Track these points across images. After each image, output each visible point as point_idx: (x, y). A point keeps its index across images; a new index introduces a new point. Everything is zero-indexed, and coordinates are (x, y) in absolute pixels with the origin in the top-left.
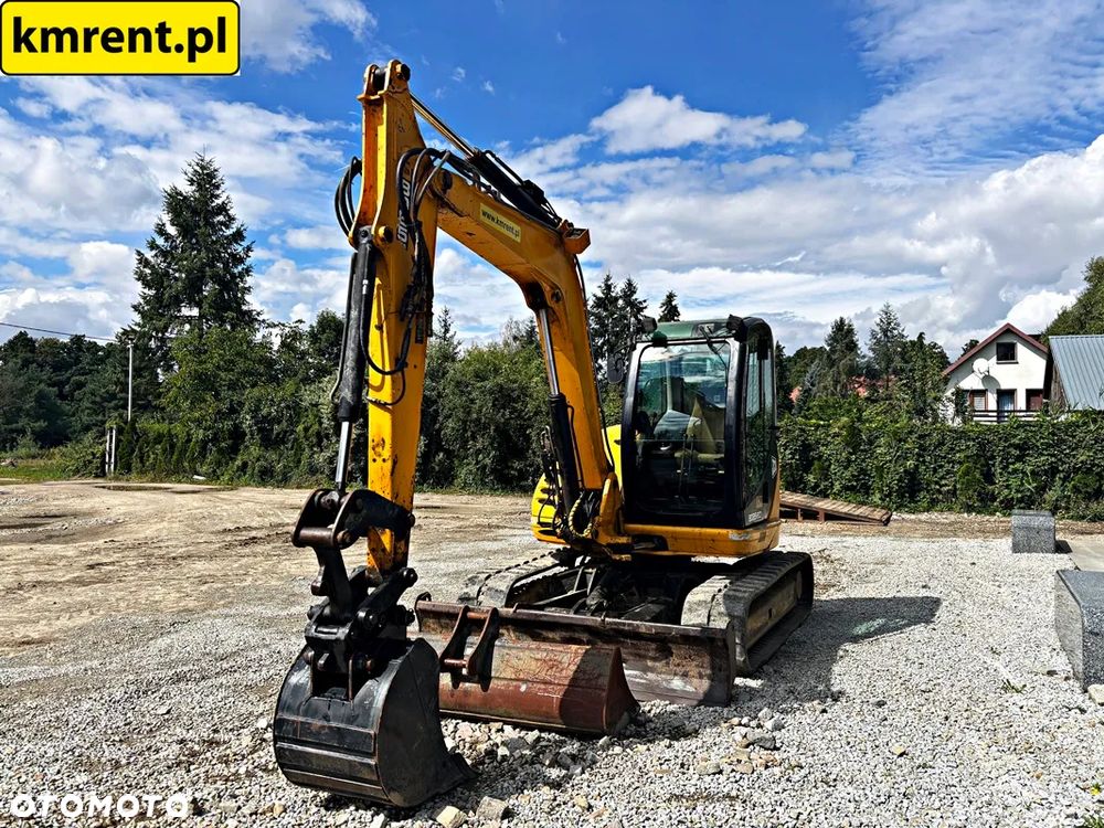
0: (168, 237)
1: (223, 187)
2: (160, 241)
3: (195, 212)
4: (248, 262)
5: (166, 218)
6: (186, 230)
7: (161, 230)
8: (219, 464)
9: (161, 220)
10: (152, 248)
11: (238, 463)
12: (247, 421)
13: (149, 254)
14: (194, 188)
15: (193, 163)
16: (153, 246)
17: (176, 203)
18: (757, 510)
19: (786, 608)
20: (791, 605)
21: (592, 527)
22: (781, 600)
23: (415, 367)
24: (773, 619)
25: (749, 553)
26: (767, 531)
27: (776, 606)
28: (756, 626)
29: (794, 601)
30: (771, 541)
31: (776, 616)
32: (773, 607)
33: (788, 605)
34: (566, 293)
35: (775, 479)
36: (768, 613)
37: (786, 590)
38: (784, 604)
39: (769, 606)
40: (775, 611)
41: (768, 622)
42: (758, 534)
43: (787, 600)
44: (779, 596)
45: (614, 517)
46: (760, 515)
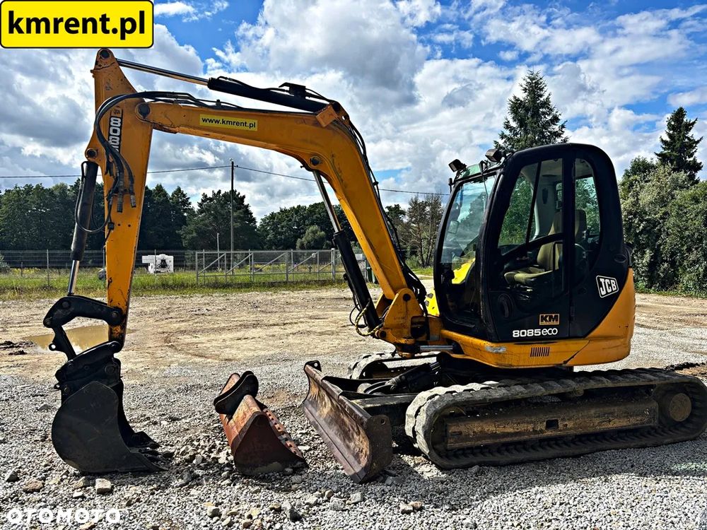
0: (511, 129)
1: (545, 90)
2: (507, 132)
3: (527, 110)
4: (564, 136)
5: (510, 118)
6: (522, 123)
7: (507, 126)
9: (507, 119)
10: (502, 138)
13: (501, 142)
14: (527, 94)
15: (526, 78)
16: (503, 136)
17: (516, 106)
18: (542, 327)
19: (615, 425)
20: (634, 424)
21: (378, 329)
22: (599, 417)
23: (129, 226)
24: (560, 431)
25: (511, 365)
26: (553, 347)
27: (576, 419)
28: (500, 430)
29: (651, 422)
30: (573, 357)
31: (571, 429)
32: (563, 420)
33: (625, 424)
34: (333, 156)
35: (612, 298)
36: (545, 424)
37: (622, 408)
38: (610, 421)
39: (551, 417)
40: (570, 424)
41: (541, 431)
42: (528, 349)
43: (620, 418)
44: (592, 412)
45: (408, 323)
46: (550, 332)
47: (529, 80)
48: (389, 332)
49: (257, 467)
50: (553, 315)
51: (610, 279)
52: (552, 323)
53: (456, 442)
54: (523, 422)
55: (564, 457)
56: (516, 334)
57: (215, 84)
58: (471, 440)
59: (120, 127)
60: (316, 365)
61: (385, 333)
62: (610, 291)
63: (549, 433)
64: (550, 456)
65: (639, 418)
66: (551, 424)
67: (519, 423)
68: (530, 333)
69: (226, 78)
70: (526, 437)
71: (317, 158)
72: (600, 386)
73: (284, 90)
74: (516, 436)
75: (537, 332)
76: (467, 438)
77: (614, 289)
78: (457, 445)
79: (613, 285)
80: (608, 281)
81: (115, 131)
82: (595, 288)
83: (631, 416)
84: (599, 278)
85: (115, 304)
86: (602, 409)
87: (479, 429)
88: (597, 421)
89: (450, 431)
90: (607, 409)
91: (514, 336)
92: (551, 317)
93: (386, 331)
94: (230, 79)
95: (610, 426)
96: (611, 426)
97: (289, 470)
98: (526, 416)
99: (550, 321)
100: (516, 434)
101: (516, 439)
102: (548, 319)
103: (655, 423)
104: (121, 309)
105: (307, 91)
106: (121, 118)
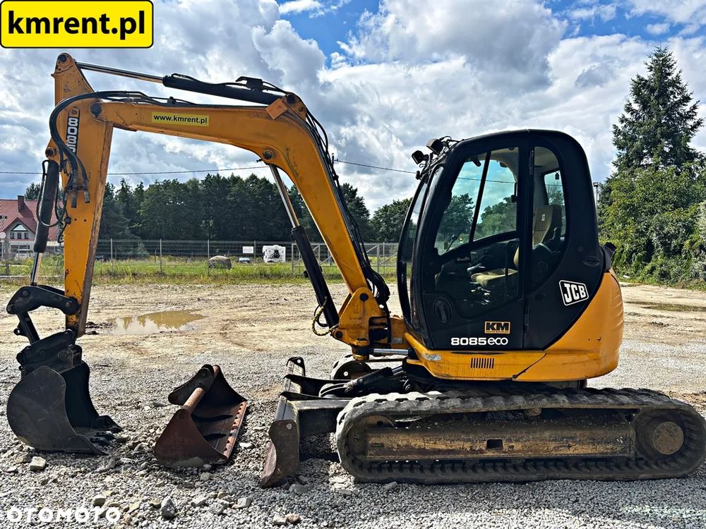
0: (633, 112)
1: (675, 66)
2: (628, 116)
3: (652, 90)
4: (697, 117)
5: (632, 100)
6: (645, 105)
7: (629, 109)
8: (637, 267)
9: (628, 101)
10: (622, 122)
11: (648, 267)
12: (654, 238)
13: (620, 126)
14: (652, 72)
15: (652, 55)
17: (640, 87)
18: (488, 336)
19: (576, 452)
20: (603, 453)
21: (335, 328)
22: (556, 440)
23: (85, 221)
24: (504, 452)
25: (448, 376)
26: (498, 359)
27: (525, 441)
28: (429, 446)
29: (625, 452)
30: (524, 371)
31: (519, 451)
32: (510, 440)
33: (590, 452)
34: (287, 149)
35: (580, 307)
36: (485, 443)
37: (587, 433)
38: (569, 446)
39: (495, 437)
40: (517, 445)
41: (481, 451)
42: (467, 359)
43: (583, 444)
44: (547, 434)
45: (366, 324)
46: (498, 341)
47: (655, 58)
48: (345, 333)
49: (178, 460)
50: (503, 323)
51: (577, 285)
52: (500, 332)
53: (377, 454)
54: (458, 440)
55: (504, 482)
56: (455, 341)
57: (169, 82)
58: (394, 453)
59: (77, 127)
60: (299, 361)
61: (342, 333)
62: (578, 298)
63: (490, 454)
64: (488, 480)
65: (609, 446)
66: (492, 445)
67: (453, 440)
68: (473, 341)
69: (180, 75)
70: (461, 456)
71: (269, 152)
72: (554, 405)
73: (241, 85)
74: (449, 454)
75: (482, 341)
76: (390, 451)
77: (582, 296)
78: (378, 458)
79: (581, 292)
80: (575, 286)
81: (72, 131)
82: (557, 295)
83: (598, 443)
84: (562, 283)
85: (70, 294)
86: (559, 432)
87: (405, 443)
88: (552, 445)
89: (370, 442)
90: (566, 433)
91: (452, 344)
92: (499, 326)
93: (343, 331)
94: (183, 76)
95: (569, 452)
96: (571, 452)
97: (207, 466)
98: (463, 432)
99: (498, 329)
100: (449, 452)
101: (449, 457)
102: (495, 326)
103: (631, 454)
104: (76, 299)
105: (264, 84)
106: (78, 118)
